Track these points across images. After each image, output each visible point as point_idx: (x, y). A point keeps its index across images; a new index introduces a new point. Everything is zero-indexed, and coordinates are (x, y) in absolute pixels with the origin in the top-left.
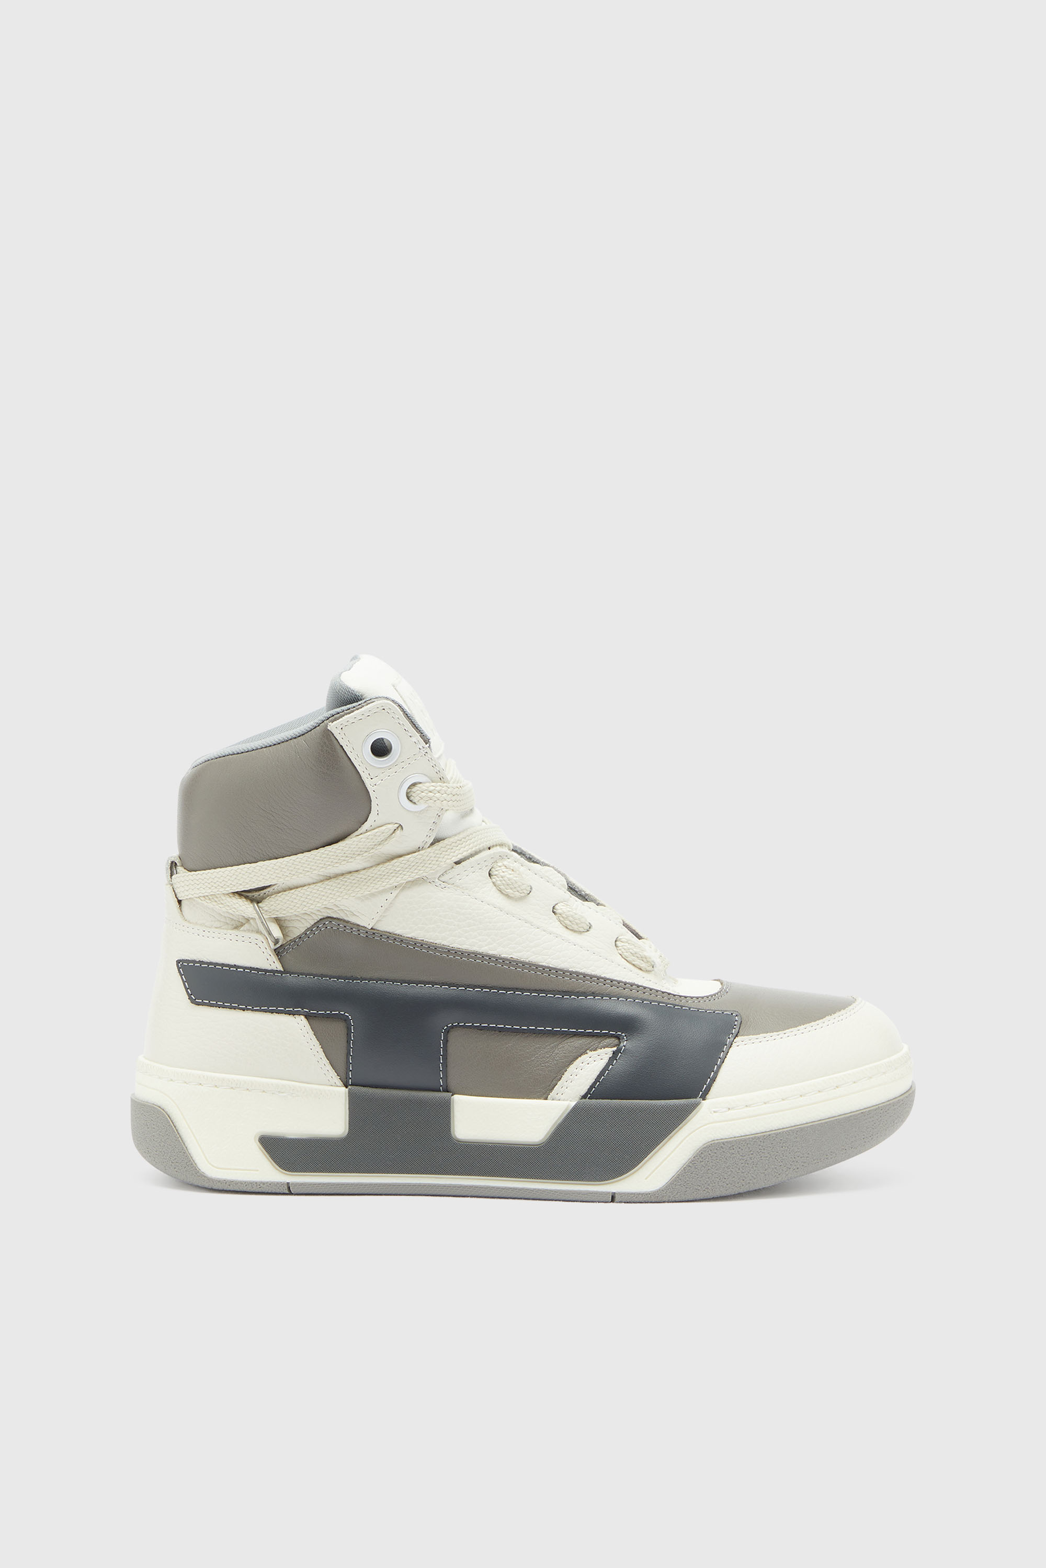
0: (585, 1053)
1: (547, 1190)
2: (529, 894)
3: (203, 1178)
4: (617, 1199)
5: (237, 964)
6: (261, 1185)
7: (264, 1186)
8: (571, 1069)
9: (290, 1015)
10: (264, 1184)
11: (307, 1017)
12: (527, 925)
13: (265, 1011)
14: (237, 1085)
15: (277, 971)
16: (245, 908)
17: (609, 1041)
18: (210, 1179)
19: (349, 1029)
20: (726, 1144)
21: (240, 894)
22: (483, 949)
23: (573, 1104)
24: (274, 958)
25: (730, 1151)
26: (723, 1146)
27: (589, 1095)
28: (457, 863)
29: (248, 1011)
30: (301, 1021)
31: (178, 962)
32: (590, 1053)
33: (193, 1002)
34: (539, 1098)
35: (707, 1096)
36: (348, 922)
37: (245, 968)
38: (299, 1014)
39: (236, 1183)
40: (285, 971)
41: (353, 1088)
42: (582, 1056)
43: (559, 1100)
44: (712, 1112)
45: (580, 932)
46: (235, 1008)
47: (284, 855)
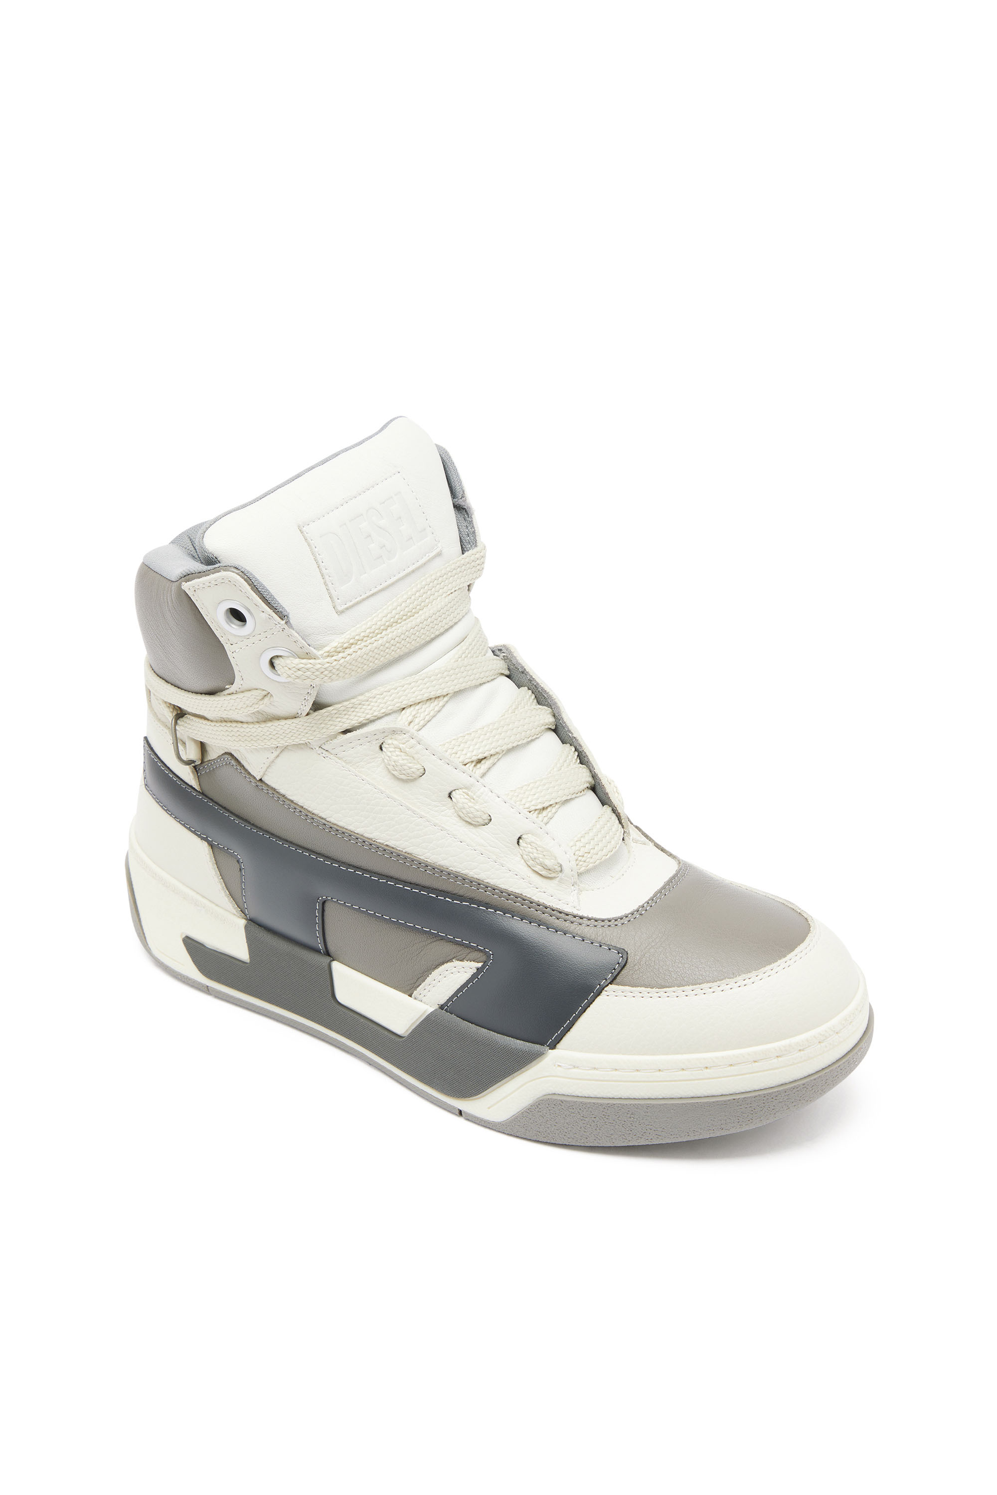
0: (450, 960)
2: (421, 776)
6: (189, 979)
8: (435, 973)
10: (191, 979)
11: (211, 845)
12: (410, 812)
17: (476, 954)
19: (241, 871)
20: (564, 1102)
22: (358, 830)
23: (431, 1010)
25: (570, 1110)
26: (561, 1103)
28: (345, 732)
30: (205, 846)
32: (456, 963)
34: (404, 992)
35: (558, 1046)
36: (243, 766)
41: (250, 924)
42: (448, 963)
43: (420, 1001)
44: (556, 1066)
45: (475, 826)
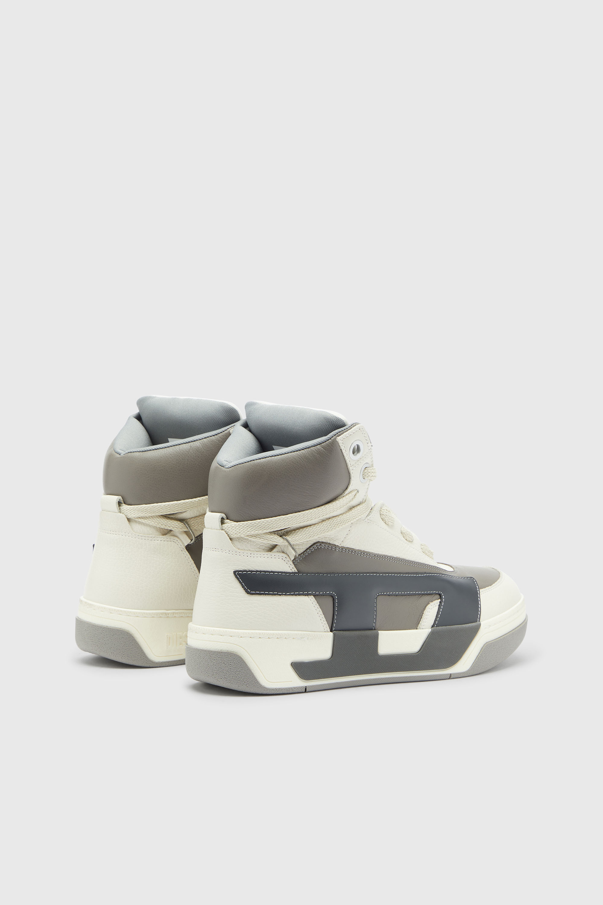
0: (429, 603)
1: (422, 676)
3: (264, 689)
4: (452, 677)
5: (273, 570)
6: (294, 689)
7: (295, 689)
8: (425, 613)
9: (305, 596)
10: (295, 688)
11: (314, 596)
13: (292, 595)
14: (281, 636)
15: (295, 573)
16: (277, 540)
17: (436, 597)
18: (267, 689)
19: (334, 600)
20: (492, 644)
21: (274, 532)
23: (430, 630)
24: (293, 566)
26: (490, 646)
27: (436, 625)
29: (283, 596)
30: (312, 598)
31: (235, 572)
32: (431, 604)
33: (248, 593)
34: (414, 629)
35: (481, 620)
36: (329, 544)
37: (278, 572)
38: (310, 595)
39: (282, 689)
40: (299, 572)
41: (335, 632)
42: (428, 605)
43: (423, 629)
44: (485, 628)
46: (275, 595)
47: (304, 510)
